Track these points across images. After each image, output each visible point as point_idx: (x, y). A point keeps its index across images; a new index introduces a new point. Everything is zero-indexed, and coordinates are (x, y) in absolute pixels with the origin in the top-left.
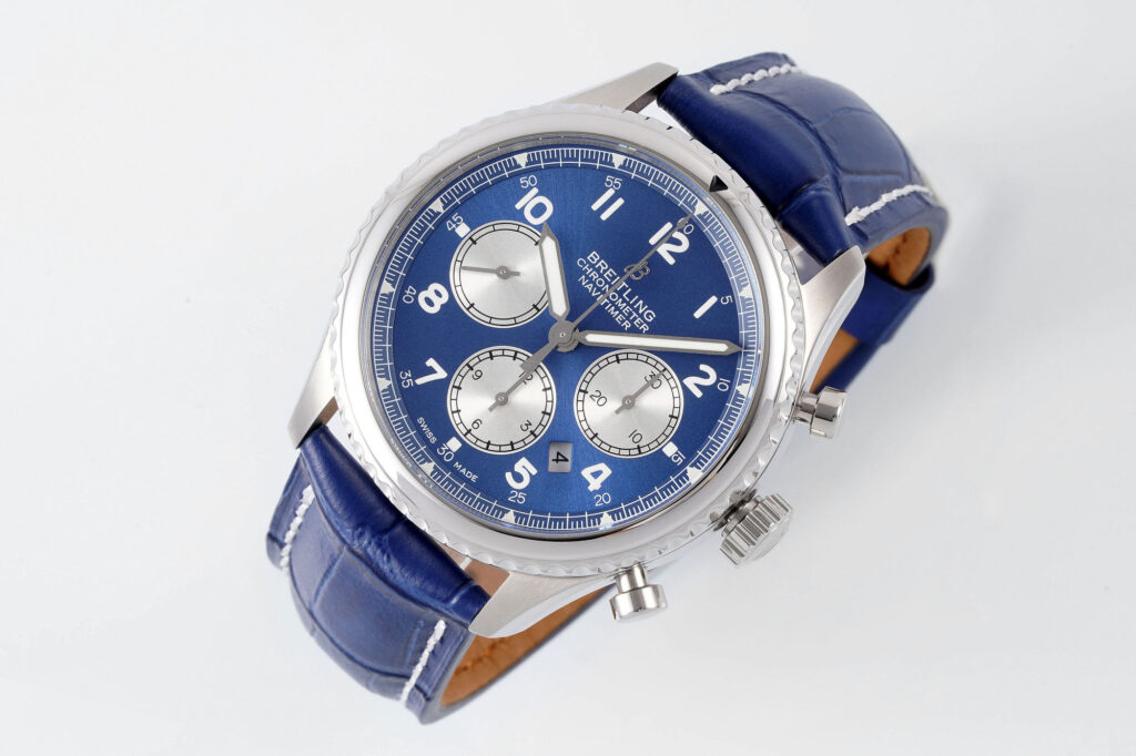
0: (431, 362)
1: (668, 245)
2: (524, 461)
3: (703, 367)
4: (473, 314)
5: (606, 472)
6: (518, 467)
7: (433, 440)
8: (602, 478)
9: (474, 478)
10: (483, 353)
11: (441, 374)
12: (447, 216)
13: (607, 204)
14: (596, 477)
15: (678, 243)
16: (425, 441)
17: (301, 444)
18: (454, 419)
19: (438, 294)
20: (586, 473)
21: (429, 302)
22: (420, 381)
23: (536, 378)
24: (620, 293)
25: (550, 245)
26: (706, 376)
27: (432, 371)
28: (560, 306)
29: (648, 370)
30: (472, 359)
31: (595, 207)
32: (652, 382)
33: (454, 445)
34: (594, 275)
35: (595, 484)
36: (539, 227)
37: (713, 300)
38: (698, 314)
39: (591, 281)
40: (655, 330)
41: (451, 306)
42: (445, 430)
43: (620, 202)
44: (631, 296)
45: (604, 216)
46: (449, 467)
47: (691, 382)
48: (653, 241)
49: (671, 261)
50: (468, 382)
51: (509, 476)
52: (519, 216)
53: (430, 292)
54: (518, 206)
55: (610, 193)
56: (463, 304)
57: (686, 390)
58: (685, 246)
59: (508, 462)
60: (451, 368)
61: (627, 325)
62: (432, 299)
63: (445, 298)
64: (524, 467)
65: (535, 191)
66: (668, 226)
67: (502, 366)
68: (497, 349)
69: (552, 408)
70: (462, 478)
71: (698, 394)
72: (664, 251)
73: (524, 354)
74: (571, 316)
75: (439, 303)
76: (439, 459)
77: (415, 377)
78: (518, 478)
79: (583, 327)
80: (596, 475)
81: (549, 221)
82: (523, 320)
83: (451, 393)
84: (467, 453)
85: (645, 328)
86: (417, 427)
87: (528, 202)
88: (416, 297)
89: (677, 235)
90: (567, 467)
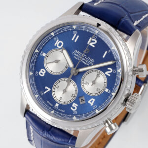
0: (46, 88)
1: (92, 43)
2: (74, 104)
3: (109, 69)
4: (52, 73)
5: (94, 100)
6: (73, 106)
7: (52, 105)
8: (93, 102)
9: (64, 111)
10: (57, 81)
11: (49, 89)
12: (40, 52)
13: (75, 38)
14: (92, 102)
15: (94, 42)
16: (50, 106)
17: (24, 116)
18: (55, 99)
19: (43, 71)
20: (89, 102)
21: (42, 74)
22: (45, 93)
23: (71, 83)
24: (84, 58)
25: (65, 52)
26: (110, 70)
27: (47, 89)
28: (71, 65)
29: (96, 73)
30: (55, 84)
31: (73, 39)
32: (98, 76)
33: (57, 105)
34: (77, 55)
35: (92, 104)
36: (61, 48)
37: (106, 52)
38: (104, 57)
39: (77, 57)
40: (95, 63)
41: (47, 73)
42: (54, 102)
43: (78, 36)
44: (87, 57)
45: (75, 41)
46: (57, 110)
47: (107, 73)
48: (88, 43)
49: (94, 46)
50: (56, 90)
51: (72, 108)
52: (56, 47)
53: (41, 71)
54: (55, 45)
55: (75, 35)
56: (49, 72)
57: (106, 75)
58: (96, 42)
59: (71, 105)
60: (51, 87)
61: (88, 64)
62: (42, 73)
63: (45, 72)
64: (74, 105)
65: (58, 40)
66: (91, 38)
67: (62, 83)
68: (60, 80)
69: (77, 89)
70: (61, 112)
71: (109, 75)
72: (91, 44)
73: (67, 79)
74: (74, 67)
75: (44, 73)
76: (55, 109)
77: (43, 92)
78: (74, 108)
79: (78, 68)
80: (91, 102)
81: (63, 46)
82: (64, 71)
83: (53, 93)
84: (60, 106)
85: (92, 64)
86: (47, 103)
87: (57, 43)
88: (38, 73)
89: (93, 40)
90: (84, 102)
